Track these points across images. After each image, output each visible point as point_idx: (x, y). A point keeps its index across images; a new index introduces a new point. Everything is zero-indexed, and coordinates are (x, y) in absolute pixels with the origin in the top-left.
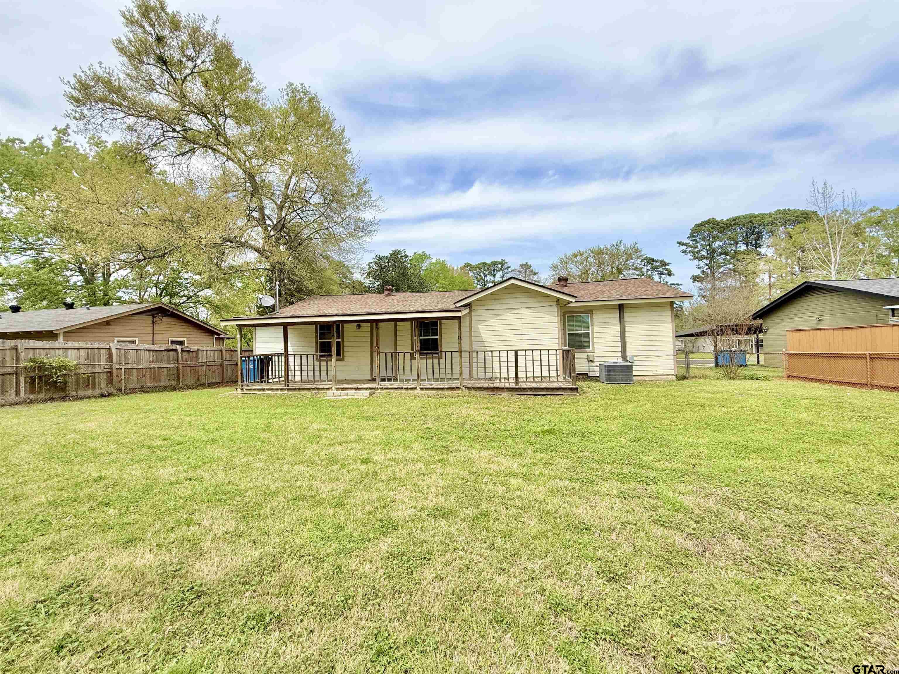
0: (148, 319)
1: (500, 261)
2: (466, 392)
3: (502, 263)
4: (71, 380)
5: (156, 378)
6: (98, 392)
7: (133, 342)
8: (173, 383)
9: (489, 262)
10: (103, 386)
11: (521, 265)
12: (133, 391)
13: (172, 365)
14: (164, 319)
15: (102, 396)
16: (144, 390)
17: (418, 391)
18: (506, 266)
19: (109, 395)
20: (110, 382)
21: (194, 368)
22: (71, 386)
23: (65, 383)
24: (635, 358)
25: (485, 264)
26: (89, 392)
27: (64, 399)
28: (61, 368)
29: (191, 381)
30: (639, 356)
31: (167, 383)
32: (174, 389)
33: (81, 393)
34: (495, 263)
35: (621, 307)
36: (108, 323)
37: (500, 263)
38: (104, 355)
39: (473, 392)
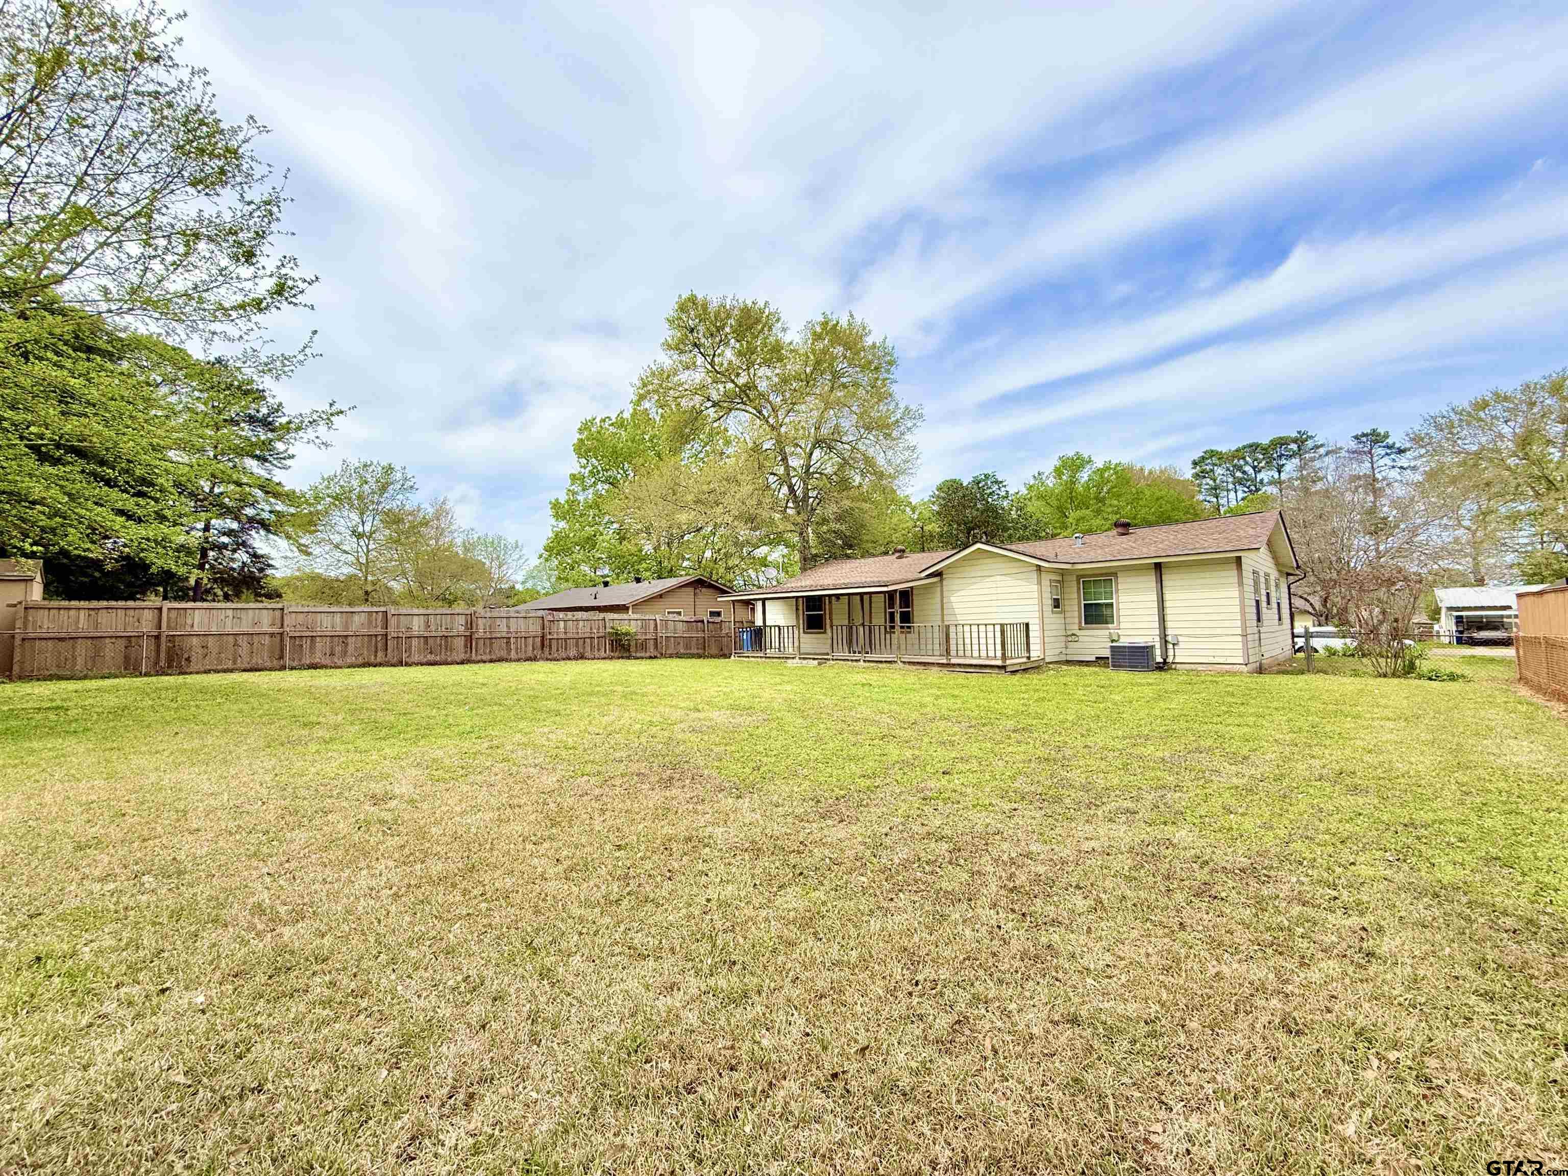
0: (690, 590)
1: (1294, 435)
2: (901, 665)
3: (1300, 440)
4: (633, 643)
5: (687, 647)
6: (648, 654)
7: (679, 613)
8: (700, 651)
9: (1265, 441)
10: (652, 651)
11: (1356, 437)
12: (671, 656)
13: (700, 635)
14: (704, 590)
15: (651, 658)
16: (679, 656)
17: (862, 663)
18: (1310, 443)
19: (655, 657)
20: (656, 647)
21: (718, 639)
22: (633, 649)
23: (629, 645)
24: (1180, 639)
25: (1254, 447)
26: (643, 654)
27: (628, 658)
28: (627, 634)
29: (714, 651)
30: (1188, 636)
31: (696, 651)
32: (699, 656)
33: (638, 655)
34: (1282, 442)
35: (1158, 567)
36: (661, 596)
37: (1295, 441)
38: (652, 623)
39: (907, 666)
